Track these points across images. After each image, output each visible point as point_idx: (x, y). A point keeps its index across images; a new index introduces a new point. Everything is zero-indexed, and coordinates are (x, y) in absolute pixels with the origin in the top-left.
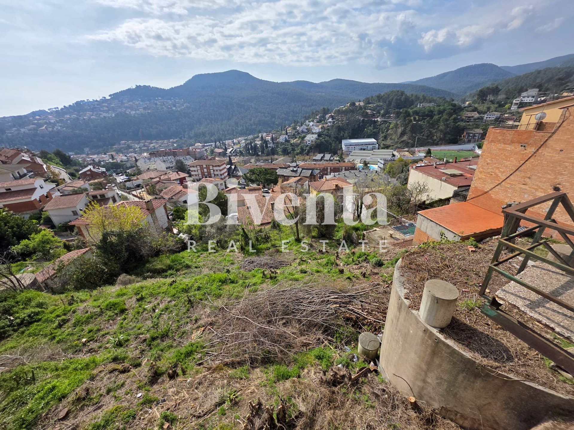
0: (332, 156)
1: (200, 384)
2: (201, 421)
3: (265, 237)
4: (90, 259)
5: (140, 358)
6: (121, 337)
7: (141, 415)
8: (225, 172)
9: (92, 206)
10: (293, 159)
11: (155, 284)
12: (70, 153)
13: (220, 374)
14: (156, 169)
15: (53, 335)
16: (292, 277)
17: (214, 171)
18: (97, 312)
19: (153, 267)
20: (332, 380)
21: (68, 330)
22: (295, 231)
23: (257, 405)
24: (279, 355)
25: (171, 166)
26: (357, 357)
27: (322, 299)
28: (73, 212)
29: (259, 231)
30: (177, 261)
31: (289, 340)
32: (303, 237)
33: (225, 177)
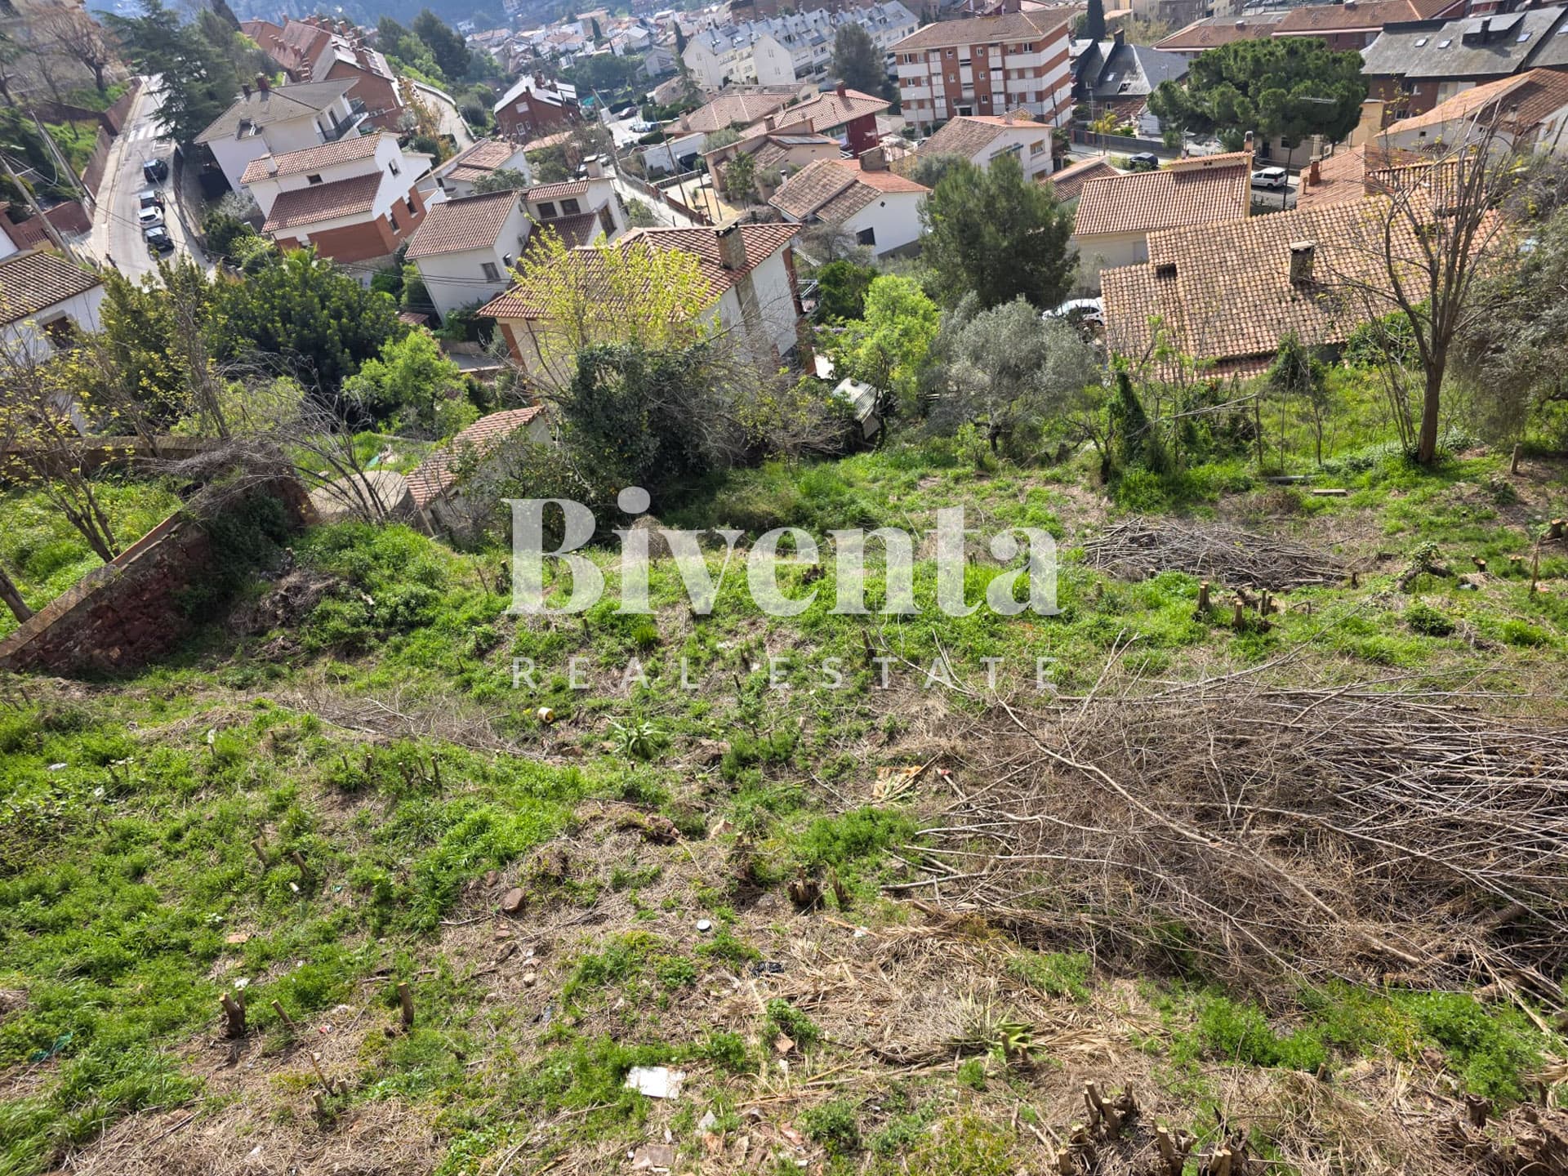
2: (897, 1077)
3: (1234, 430)
4: (544, 448)
5: (701, 810)
6: (648, 729)
7: (711, 983)
9: (544, 245)
12: (464, 26)
13: (976, 950)
14: (756, 80)
15: (466, 675)
16: (1354, 639)
17: (1007, 75)
18: (574, 630)
19: (739, 507)
21: (502, 672)
22: (1417, 413)
23: (1120, 1108)
24: (1237, 961)
25: (816, 60)
28: (484, 266)
29: (1203, 396)
30: (828, 495)
31: (1295, 915)
32: (1462, 447)
33: (1057, 110)
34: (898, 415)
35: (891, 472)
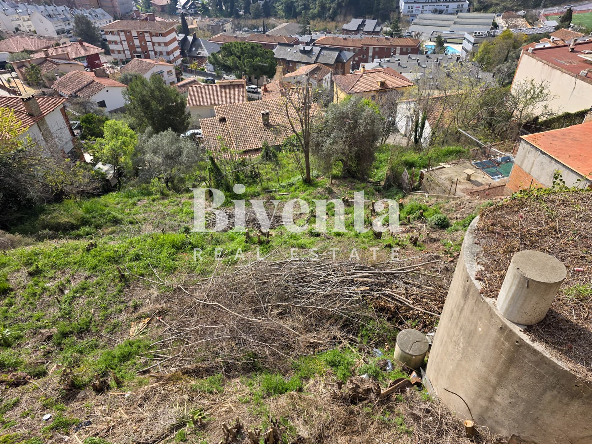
0: (378, 24)
1: (145, 399)
3: (252, 175)
5: (43, 363)
6: (8, 332)
8: (175, 49)
10: (305, 27)
11: (61, 249)
13: (178, 386)
14: (36, 33)
16: (295, 242)
17: (153, 44)
19: (52, 221)
20: (350, 395)
22: (304, 166)
23: (235, 428)
24: (272, 360)
26: (393, 364)
27: (342, 278)
29: (240, 164)
30: (97, 212)
31: (288, 338)
32: (317, 177)
33: (175, 59)
34: (125, 176)
35: (125, 200)
